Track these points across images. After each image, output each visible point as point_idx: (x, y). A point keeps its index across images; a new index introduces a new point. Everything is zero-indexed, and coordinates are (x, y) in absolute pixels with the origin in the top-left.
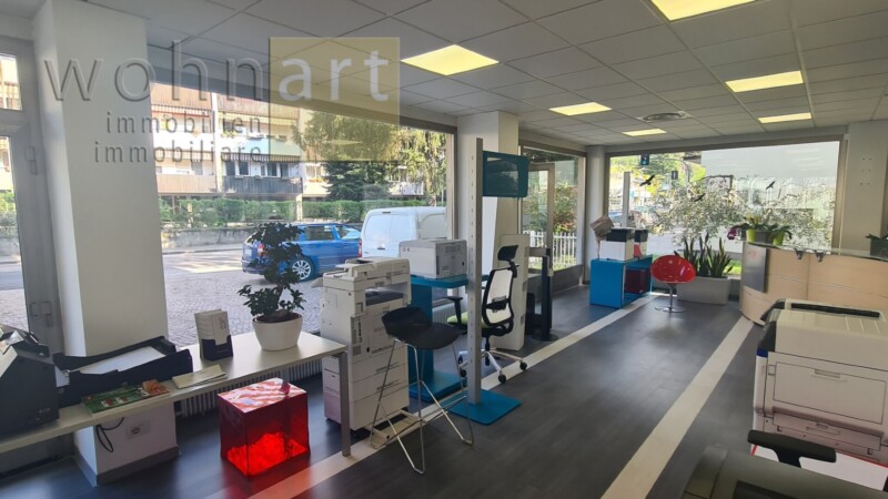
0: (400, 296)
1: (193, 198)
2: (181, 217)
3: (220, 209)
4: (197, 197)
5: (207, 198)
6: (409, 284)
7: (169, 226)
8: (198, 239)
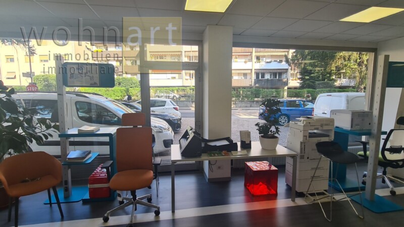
0: (328, 136)
1: (243, 88)
2: (238, 96)
3: (252, 93)
4: (244, 88)
5: (248, 88)
6: (333, 131)
7: (234, 99)
8: (244, 104)
